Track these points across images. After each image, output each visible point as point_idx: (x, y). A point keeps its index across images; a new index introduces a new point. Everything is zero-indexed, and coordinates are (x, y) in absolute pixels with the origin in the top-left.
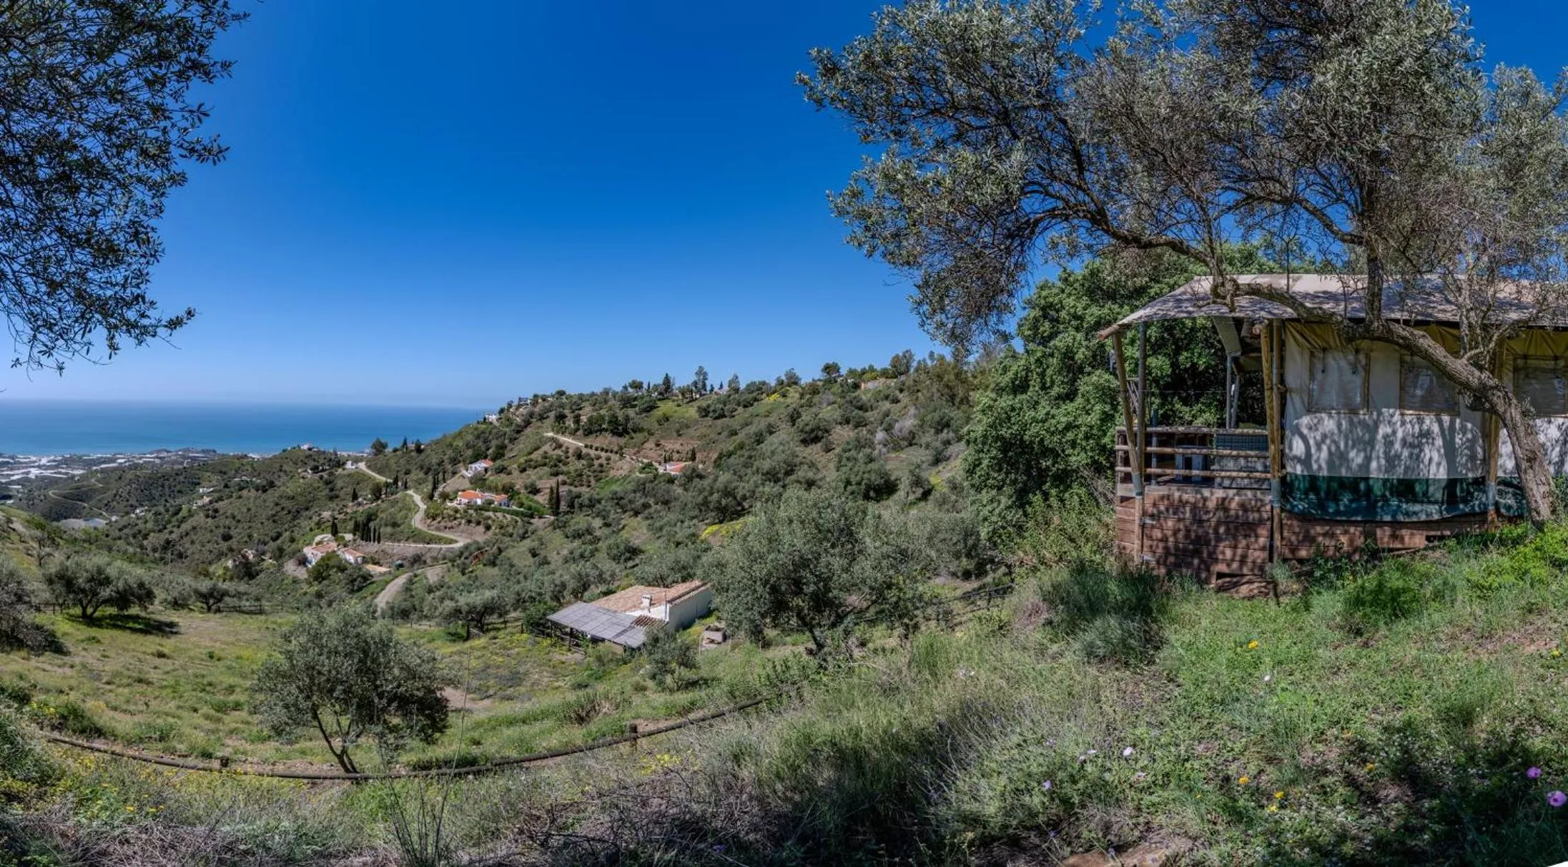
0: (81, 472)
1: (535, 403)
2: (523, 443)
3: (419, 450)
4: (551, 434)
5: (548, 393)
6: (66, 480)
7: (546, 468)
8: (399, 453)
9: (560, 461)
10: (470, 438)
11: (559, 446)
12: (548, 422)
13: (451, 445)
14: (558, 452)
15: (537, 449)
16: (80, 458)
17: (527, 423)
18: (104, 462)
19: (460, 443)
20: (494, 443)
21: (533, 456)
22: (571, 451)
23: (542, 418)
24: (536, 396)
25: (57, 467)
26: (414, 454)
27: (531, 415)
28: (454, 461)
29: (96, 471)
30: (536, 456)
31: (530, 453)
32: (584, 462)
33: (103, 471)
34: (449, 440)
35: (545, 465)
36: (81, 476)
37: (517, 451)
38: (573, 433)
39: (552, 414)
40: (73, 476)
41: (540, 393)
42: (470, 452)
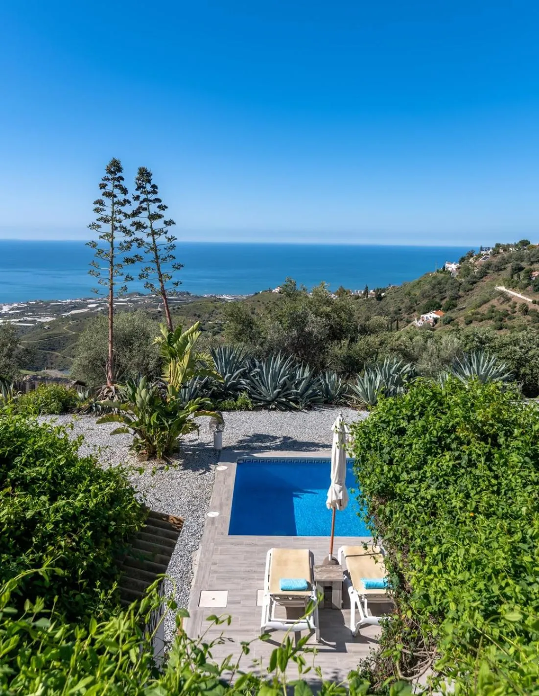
0: (49, 319)
1: (496, 252)
2: (476, 296)
3: (379, 298)
4: (502, 288)
5: (512, 242)
6: (33, 328)
7: (491, 322)
8: (360, 300)
9: (506, 315)
10: (427, 287)
11: (508, 299)
12: (506, 274)
13: (409, 294)
14: (506, 306)
15: (485, 302)
16: (48, 304)
17: (484, 274)
18: (75, 308)
19: (417, 292)
20: (448, 294)
21: (480, 310)
22: (518, 306)
23: (499, 269)
24: (498, 246)
25: (22, 314)
26: (374, 301)
27: (488, 266)
28: (411, 309)
29: (67, 317)
30: (484, 309)
31: (480, 306)
32: (530, 318)
33: (74, 317)
34: (407, 290)
35: (491, 318)
36: (50, 323)
37: (468, 305)
38: (523, 288)
39: (509, 266)
40: (42, 325)
41: (504, 242)
42: (425, 302)
